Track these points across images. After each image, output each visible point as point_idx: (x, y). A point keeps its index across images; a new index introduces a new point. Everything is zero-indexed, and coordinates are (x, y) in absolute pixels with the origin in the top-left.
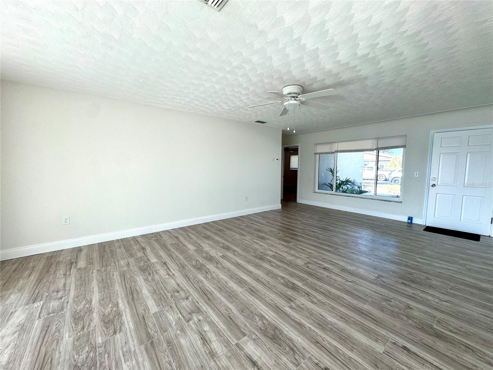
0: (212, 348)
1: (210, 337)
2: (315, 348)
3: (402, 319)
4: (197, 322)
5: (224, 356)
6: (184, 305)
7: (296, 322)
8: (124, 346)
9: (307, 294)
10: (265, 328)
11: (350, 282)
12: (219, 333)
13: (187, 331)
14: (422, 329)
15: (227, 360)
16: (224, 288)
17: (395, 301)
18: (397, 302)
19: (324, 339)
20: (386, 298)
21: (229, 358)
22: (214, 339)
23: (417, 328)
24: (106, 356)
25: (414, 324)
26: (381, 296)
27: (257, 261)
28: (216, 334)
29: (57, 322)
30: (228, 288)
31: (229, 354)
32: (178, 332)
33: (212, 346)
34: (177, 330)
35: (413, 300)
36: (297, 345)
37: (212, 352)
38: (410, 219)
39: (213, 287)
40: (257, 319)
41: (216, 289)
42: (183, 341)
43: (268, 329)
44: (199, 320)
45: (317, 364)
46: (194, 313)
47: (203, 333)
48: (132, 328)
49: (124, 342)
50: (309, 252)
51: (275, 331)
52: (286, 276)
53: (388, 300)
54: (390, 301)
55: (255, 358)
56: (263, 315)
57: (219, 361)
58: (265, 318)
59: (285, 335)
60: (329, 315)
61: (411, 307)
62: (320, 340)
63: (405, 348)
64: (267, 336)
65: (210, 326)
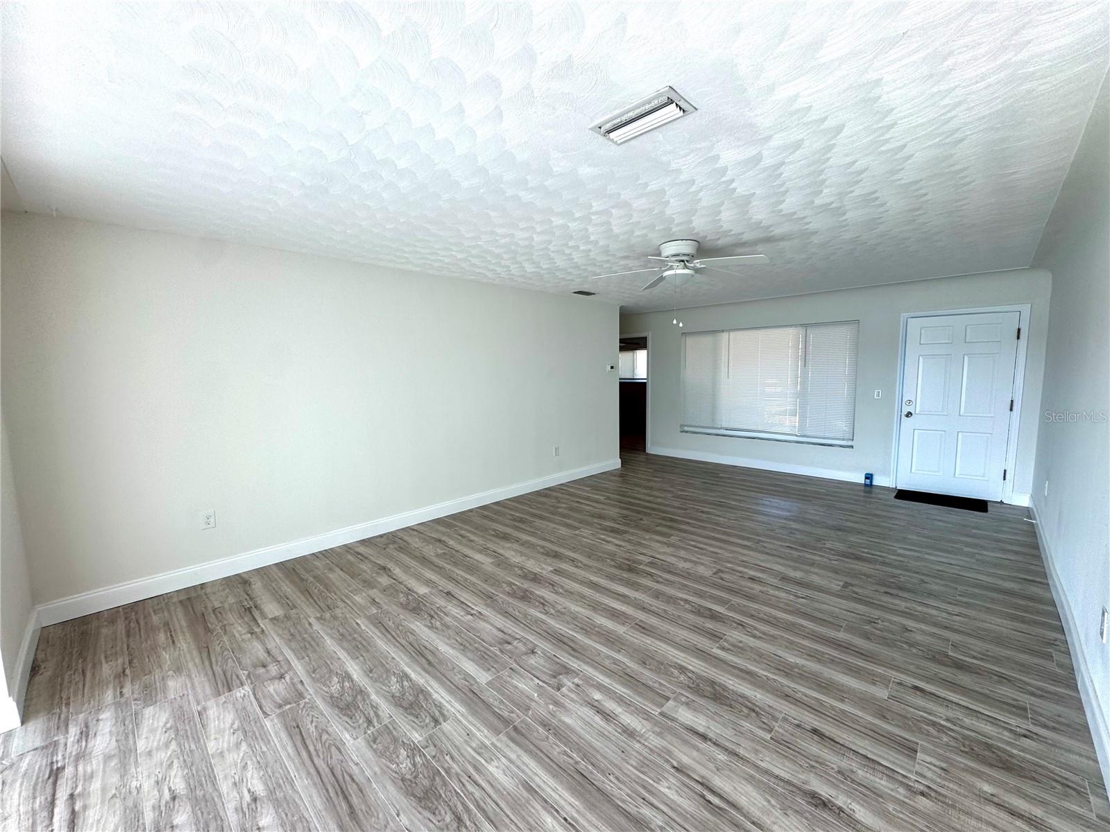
0: (624, 724)
1: (610, 708)
2: (786, 703)
3: (901, 648)
4: (576, 688)
5: (650, 733)
6: (535, 664)
7: (741, 670)
8: (469, 740)
9: (741, 625)
10: (695, 683)
11: (802, 598)
12: (622, 701)
13: (566, 704)
14: (933, 659)
15: (658, 738)
16: (591, 628)
17: (883, 621)
18: (886, 624)
19: (795, 690)
20: (869, 619)
21: (659, 734)
22: (620, 710)
23: (926, 658)
24: (448, 758)
25: (920, 653)
26: (858, 616)
27: (625, 576)
28: (618, 703)
29: (310, 719)
30: (598, 627)
31: (657, 729)
32: (551, 707)
33: (622, 721)
34: (547, 704)
35: (910, 618)
36: (757, 703)
37: (628, 729)
38: (869, 477)
39: (568, 628)
40: (676, 672)
41: (577, 632)
42: (568, 720)
43: (701, 685)
44: (578, 685)
45: (798, 726)
46: (561, 674)
47: (596, 704)
48: (464, 710)
49: (466, 734)
50: (712, 552)
51: (714, 688)
52: (691, 598)
53: (871, 622)
54: (875, 623)
55: (701, 730)
56: (683, 667)
57: (646, 740)
58: (687, 669)
59: (733, 691)
60: (789, 653)
61: (909, 629)
62: (790, 692)
63: (916, 688)
64: (705, 696)
65: (601, 692)
